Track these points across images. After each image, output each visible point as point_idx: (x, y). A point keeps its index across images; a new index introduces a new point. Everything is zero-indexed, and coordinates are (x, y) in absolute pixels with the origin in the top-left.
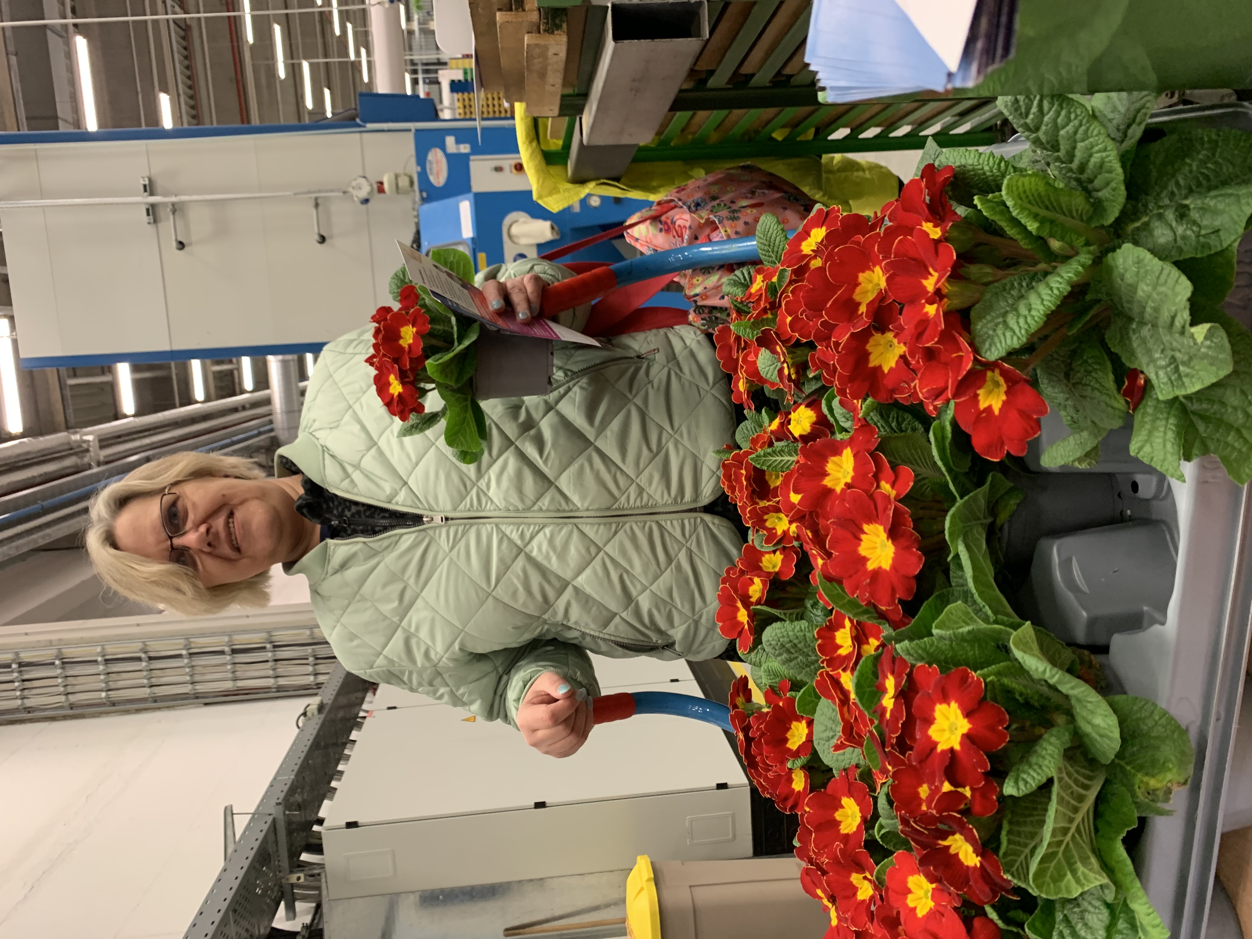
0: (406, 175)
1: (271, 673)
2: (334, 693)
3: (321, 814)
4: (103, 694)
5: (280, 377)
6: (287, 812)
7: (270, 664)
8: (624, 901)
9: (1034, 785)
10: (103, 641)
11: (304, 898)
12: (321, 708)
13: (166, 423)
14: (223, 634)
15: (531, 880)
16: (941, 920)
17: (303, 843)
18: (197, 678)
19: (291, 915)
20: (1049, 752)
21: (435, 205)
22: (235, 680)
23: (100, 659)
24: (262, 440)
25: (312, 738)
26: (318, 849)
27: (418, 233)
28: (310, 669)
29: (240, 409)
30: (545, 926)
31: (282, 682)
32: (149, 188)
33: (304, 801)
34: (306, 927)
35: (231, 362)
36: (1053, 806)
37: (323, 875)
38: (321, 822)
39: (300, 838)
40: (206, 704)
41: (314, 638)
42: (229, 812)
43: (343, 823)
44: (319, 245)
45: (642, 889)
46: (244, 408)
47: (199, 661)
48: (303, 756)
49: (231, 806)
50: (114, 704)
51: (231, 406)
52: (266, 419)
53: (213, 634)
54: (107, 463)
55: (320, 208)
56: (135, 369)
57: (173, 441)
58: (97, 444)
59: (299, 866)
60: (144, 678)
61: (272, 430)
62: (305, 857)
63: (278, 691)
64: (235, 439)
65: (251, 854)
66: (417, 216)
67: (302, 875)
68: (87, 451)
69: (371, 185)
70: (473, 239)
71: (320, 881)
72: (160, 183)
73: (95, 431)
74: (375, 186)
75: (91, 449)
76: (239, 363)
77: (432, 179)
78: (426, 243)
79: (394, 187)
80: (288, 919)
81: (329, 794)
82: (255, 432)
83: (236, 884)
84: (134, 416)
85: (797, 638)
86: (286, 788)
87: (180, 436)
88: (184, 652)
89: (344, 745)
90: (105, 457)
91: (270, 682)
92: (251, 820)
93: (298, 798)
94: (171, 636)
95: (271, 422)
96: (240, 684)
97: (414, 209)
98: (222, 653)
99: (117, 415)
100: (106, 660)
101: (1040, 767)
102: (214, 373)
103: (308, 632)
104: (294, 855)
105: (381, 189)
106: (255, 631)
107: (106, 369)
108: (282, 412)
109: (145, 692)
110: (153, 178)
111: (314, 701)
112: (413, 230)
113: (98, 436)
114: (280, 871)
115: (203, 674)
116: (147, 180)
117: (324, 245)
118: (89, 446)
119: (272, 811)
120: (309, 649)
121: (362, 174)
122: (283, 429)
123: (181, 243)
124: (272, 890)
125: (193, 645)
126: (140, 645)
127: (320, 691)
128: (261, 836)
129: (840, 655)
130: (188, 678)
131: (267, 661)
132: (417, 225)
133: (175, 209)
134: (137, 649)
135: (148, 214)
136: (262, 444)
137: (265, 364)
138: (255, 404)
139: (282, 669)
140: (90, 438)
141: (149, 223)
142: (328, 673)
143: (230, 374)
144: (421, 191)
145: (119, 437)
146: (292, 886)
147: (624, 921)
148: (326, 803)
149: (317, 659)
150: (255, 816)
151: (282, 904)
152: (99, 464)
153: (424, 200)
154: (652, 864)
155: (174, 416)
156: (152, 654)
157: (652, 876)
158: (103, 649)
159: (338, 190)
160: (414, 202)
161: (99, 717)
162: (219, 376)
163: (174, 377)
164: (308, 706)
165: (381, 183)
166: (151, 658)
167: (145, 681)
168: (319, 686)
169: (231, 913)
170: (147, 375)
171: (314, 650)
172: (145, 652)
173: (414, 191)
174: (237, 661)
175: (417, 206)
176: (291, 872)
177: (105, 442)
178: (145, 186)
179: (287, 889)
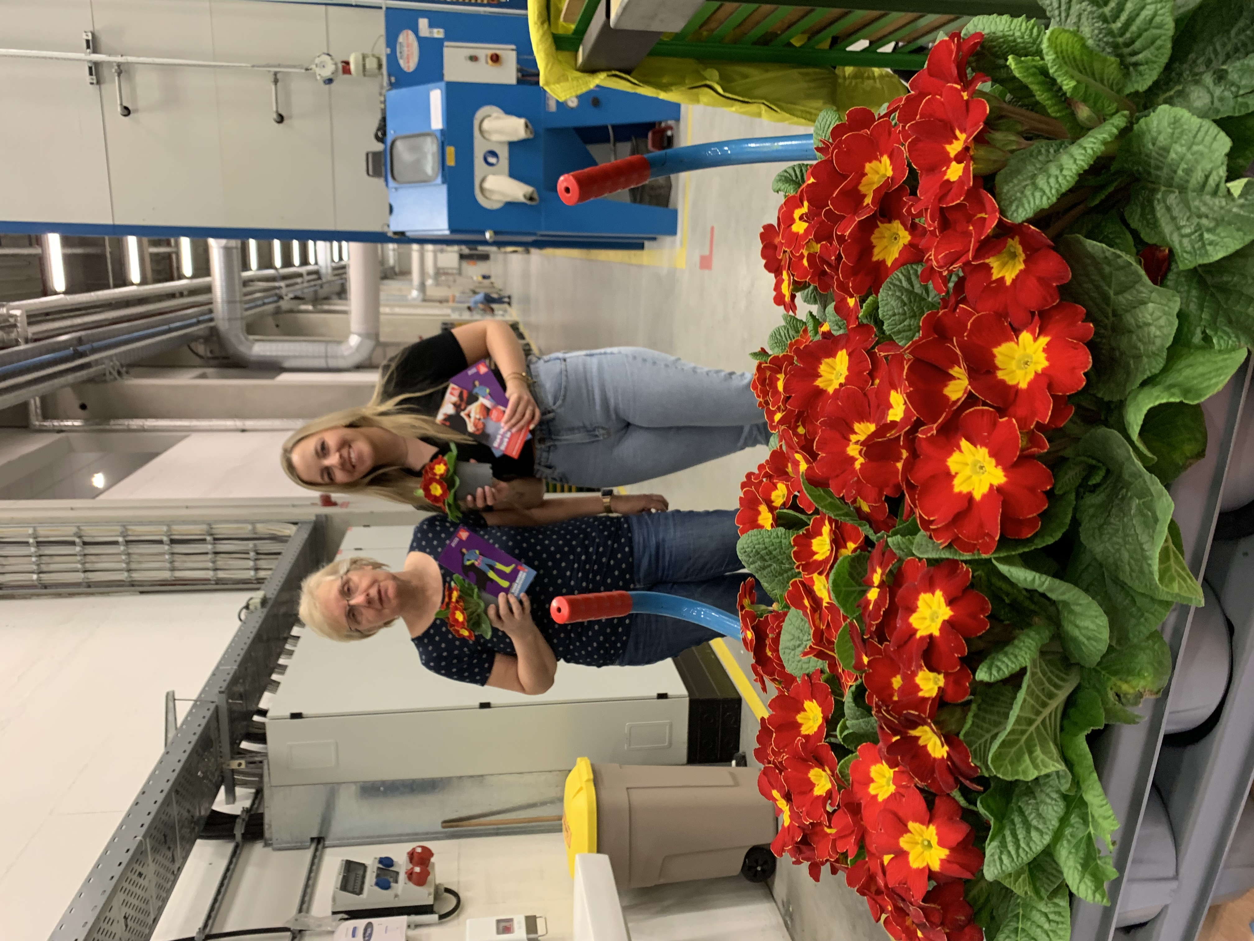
0: (373, 56)
1: (210, 565)
2: (278, 588)
3: (262, 705)
4: (35, 577)
5: (222, 265)
6: (230, 701)
7: (210, 556)
8: (561, 800)
9: (1006, 672)
10: (35, 523)
11: (245, 784)
12: (264, 602)
13: (98, 303)
14: (161, 523)
15: (472, 777)
16: (901, 800)
17: (243, 732)
18: (133, 566)
19: (231, 800)
20: (1027, 644)
21: (404, 91)
22: (173, 569)
23: (31, 540)
24: (200, 329)
25: (255, 631)
26: (261, 738)
27: (384, 119)
28: (251, 564)
29: (178, 295)
30: (482, 820)
31: (221, 574)
32: (93, 45)
33: (245, 691)
34: (246, 811)
35: (168, 244)
36: (1022, 695)
37: (265, 762)
38: (263, 713)
39: (241, 727)
40: (142, 593)
41: (255, 533)
42: (170, 697)
43: (288, 714)
44: (276, 125)
45: (581, 789)
46: (181, 295)
47: (135, 549)
48: (246, 647)
49: (173, 693)
50: (46, 587)
51: (170, 291)
52: (206, 308)
53: (151, 523)
54: (36, 340)
55: (279, 84)
56: (66, 242)
57: (107, 323)
58: (25, 320)
59: (239, 753)
60: (79, 562)
61: (211, 320)
62: (245, 745)
63: (217, 584)
64: (173, 325)
65: (194, 739)
66: (384, 102)
67: (243, 762)
68: (15, 326)
69: (336, 64)
70: (442, 131)
71: (262, 768)
72: (105, 40)
73: (23, 305)
74: (340, 66)
75: (19, 325)
76: (177, 245)
77: (402, 62)
78: (392, 132)
79: (361, 68)
80: (228, 802)
81: (270, 687)
82: (194, 320)
83: (179, 767)
84: (65, 293)
85: (773, 545)
86: (229, 678)
87: (113, 319)
88: (120, 539)
89: (285, 640)
90: (34, 334)
91: (210, 574)
92: (194, 706)
93: (240, 689)
94: (108, 522)
95: (211, 311)
96: (178, 574)
97: (381, 94)
98: (160, 542)
99: (46, 291)
100: (38, 542)
101: (1016, 657)
102: (152, 255)
103: (250, 527)
104: (234, 743)
105: (346, 69)
106: (195, 522)
107: (34, 241)
108: (223, 302)
109: (79, 577)
110: (96, 33)
111: (257, 596)
112: (379, 116)
113: (27, 311)
114: (221, 757)
115: (140, 562)
116: (90, 35)
117: (281, 125)
118: (16, 320)
119: (216, 699)
120: (251, 544)
121: (326, 52)
122: (223, 319)
123: (126, 108)
124: (213, 775)
125: (130, 533)
126: (74, 530)
127: (263, 586)
128: (204, 722)
129: (816, 561)
130: (124, 565)
131: (207, 553)
132: (384, 111)
133: (121, 70)
134: (71, 533)
135: (91, 74)
136: (201, 333)
137: (206, 250)
138: (193, 292)
139: (221, 562)
140: (17, 312)
141: (92, 84)
142: (270, 569)
143: (168, 257)
144: (389, 75)
145: (47, 314)
146: (233, 771)
147: (560, 818)
148: (267, 695)
149: (258, 554)
150: (198, 703)
151: (223, 789)
152: (27, 341)
153: (392, 86)
154: (593, 766)
155: (108, 297)
156: (87, 539)
157: (592, 776)
158: (35, 530)
159: (300, 67)
160: (382, 87)
161: (30, 598)
162: (155, 258)
163: (108, 255)
164: (251, 599)
165: (347, 63)
166: (85, 543)
167: (79, 566)
168: (260, 581)
169: (173, 794)
170: (79, 251)
171: (255, 545)
172: (80, 537)
173: (382, 74)
174: (176, 551)
175: (384, 91)
176: (232, 758)
177: (33, 318)
178: (88, 41)
179: (228, 775)
